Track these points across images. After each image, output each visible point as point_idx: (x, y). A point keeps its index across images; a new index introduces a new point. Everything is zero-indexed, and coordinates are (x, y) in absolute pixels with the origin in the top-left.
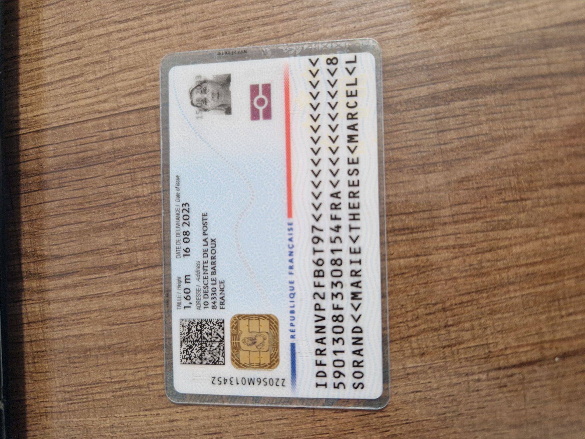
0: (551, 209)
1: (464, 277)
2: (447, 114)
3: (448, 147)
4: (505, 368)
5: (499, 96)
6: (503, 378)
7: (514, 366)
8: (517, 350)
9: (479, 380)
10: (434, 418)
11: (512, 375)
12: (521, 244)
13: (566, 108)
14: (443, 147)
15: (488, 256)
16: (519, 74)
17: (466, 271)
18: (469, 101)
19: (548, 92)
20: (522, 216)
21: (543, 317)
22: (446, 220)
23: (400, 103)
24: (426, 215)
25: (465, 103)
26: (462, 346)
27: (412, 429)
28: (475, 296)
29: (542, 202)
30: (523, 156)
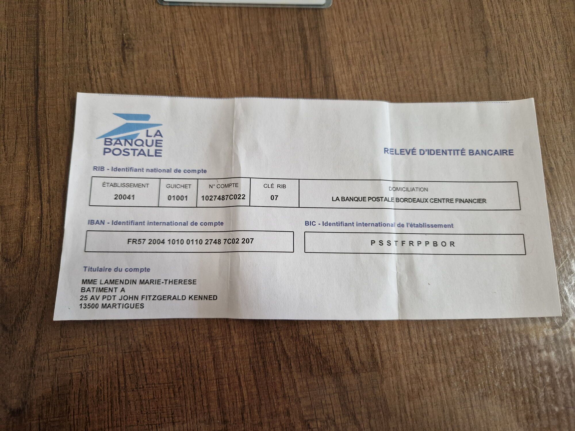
0: (248, 75)
1: (217, 38)
2: (294, 34)
3: (279, 34)
4: (173, 53)
5: (302, 56)
6: (169, 52)
7: (174, 57)
8: (182, 58)
9: (168, 42)
10: (151, 23)
11: (170, 55)
12: (232, 62)
13: (295, 84)
14: (279, 32)
15: (227, 48)
16: (312, 65)
17: (220, 39)
18: (300, 44)
19: (303, 76)
20: (245, 63)
21: (197, 69)
22: (245, 32)
23: (301, 15)
24: (248, 24)
25: (299, 42)
26: (185, 36)
27: (147, 14)
28: (208, 42)
29: (251, 72)
30: (273, 65)
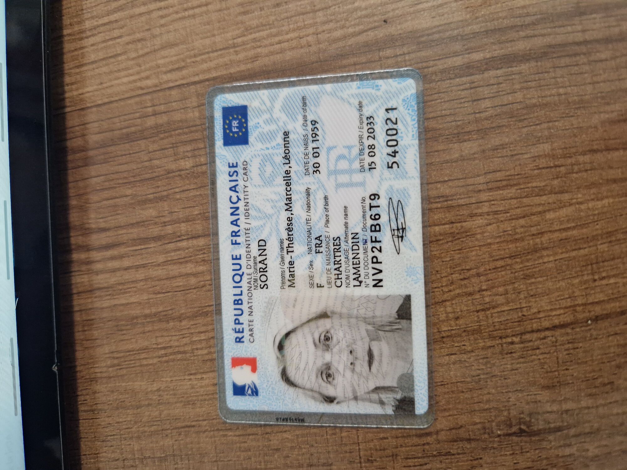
0: (585, 175)
1: (498, 243)
2: (481, 83)
3: (483, 115)
4: (538, 331)
5: (533, 64)
6: (536, 340)
7: (547, 329)
8: (550, 313)
9: (512, 343)
10: (469, 379)
11: (544, 338)
12: (554, 210)
13: (601, 75)
14: (477, 115)
15: (522, 222)
16: (553, 43)
17: (500, 237)
18: (504, 70)
19: (583, 59)
20: (556, 182)
21: (576, 281)
22: (481, 187)
23: (435, 73)
24: (461, 183)
25: (499, 72)
26: (496, 311)
27: (447, 390)
28: (509, 261)
29: (576, 168)
30: (557, 123)
